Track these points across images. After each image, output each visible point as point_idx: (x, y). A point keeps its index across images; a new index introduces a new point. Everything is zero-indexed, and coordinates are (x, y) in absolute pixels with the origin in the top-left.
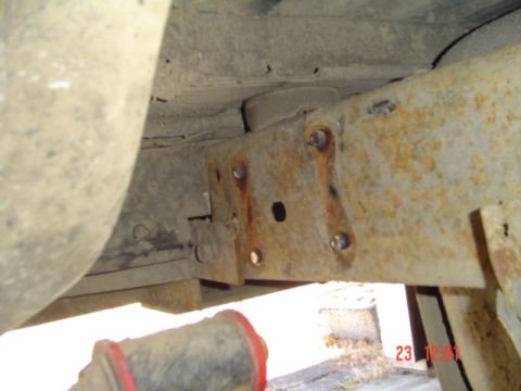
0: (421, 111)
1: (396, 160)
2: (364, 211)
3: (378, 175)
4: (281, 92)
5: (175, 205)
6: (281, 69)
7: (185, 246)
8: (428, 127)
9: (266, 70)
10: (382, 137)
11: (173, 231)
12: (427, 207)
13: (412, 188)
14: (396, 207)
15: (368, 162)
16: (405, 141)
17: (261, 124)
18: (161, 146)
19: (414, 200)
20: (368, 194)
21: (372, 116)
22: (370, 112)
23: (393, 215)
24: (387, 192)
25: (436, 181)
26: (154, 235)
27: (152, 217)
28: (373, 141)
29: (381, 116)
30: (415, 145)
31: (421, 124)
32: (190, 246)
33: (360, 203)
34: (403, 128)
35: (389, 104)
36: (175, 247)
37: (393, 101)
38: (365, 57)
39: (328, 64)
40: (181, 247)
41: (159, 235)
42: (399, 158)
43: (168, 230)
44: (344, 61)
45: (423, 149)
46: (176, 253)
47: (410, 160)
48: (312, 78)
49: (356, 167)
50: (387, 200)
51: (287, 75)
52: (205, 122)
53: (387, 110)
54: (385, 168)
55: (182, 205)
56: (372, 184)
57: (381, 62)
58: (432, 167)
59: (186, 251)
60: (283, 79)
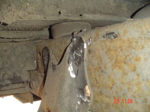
0: (131, 40)
1: (115, 62)
2: (97, 83)
3: (105, 68)
4: (66, 23)
5: (22, 65)
6: (66, 13)
7: (25, 82)
8: (134, 49)
9: (59, 13)
10: (109, 50)
11: (21, 76)
12: (129, 89)
13: (122, 78)
14: (113, 85)
15: (101, 61)
16: (120, 54)
17: (57, 36)
18: (16, 42)
19: (123, 83)
20: (100, 76)
21: (105, 39)
22: (104, 37)
23: (111, 88)
24: (109, 77)
25: (136, 77)
26: (12, 77)
27: (12, 70)
28: (104, 51)
29: (109, 40)
30: (126, 57)
31: (130, 47)
32: (27, 82)
33: (96, 79)
34: (120, 47)
35: (114, 34)
36: (20, 83)
37: (116, 33)
38: (103, 11)
39: (87, 13)
40: (23, 83)
41: (14, 78)
42: (117, 61)
43: (18, 75)
44: (94, 12)
45: (130, 59)
46: (21, 85)
47: (123, 64)
48: (79, 18)
49: (95, 62)
50: (109, 81)
51: (69, 16)
52: (35, 33)
53: (113, 37)
54: (109, 65)
55: (25, 66)
56: (102, 71)
57: (109, 14)
58: (134, 70)
59: (26, 84)
60: (66, 18)
